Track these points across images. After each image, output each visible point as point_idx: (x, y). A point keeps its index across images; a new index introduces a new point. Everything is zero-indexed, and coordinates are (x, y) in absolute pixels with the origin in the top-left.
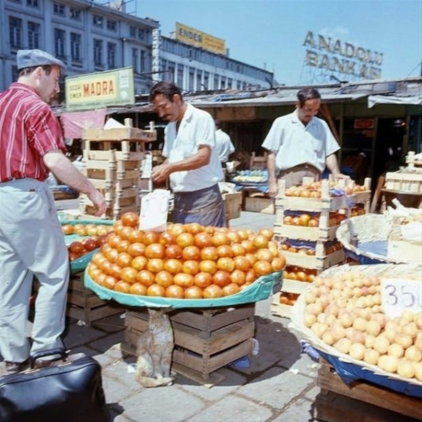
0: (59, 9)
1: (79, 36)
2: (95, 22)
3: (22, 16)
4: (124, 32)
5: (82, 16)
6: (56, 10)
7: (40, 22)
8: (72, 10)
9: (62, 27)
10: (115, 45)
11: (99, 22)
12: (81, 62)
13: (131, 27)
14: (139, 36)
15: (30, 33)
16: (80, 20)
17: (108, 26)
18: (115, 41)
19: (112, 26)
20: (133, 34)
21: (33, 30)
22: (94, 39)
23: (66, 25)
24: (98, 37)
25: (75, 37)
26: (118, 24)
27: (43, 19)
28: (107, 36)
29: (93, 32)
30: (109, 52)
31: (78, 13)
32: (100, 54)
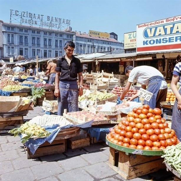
0: (45, 33)
1: (51, 39)
2: (56, 35)
3: (35, 36)
4: (65, 37)
5: (52, 34)
6: (45, 34)
7: (40, 37)
8: (49, 33)
9: (46, 38)
10: (62, 41)
11: (57, 35)
12: (51, 46)
13: (67, 35)
14: (70, 37)
15: (37, 40)
16: (51, 35)
17: (60, 36)
18: (62, 40)
19: (61, 35)
20: (68, 37)
21: (38, 39)
22: (56, 40)
23: (47, 37)
24: (57, 39)
25: (50, 40)
26: (63, 35)
27: (41, 36)
28: (59, 39)
29: (55, 38)
30: (60, 43)
31: (51, 34)
32: (57, 44)
